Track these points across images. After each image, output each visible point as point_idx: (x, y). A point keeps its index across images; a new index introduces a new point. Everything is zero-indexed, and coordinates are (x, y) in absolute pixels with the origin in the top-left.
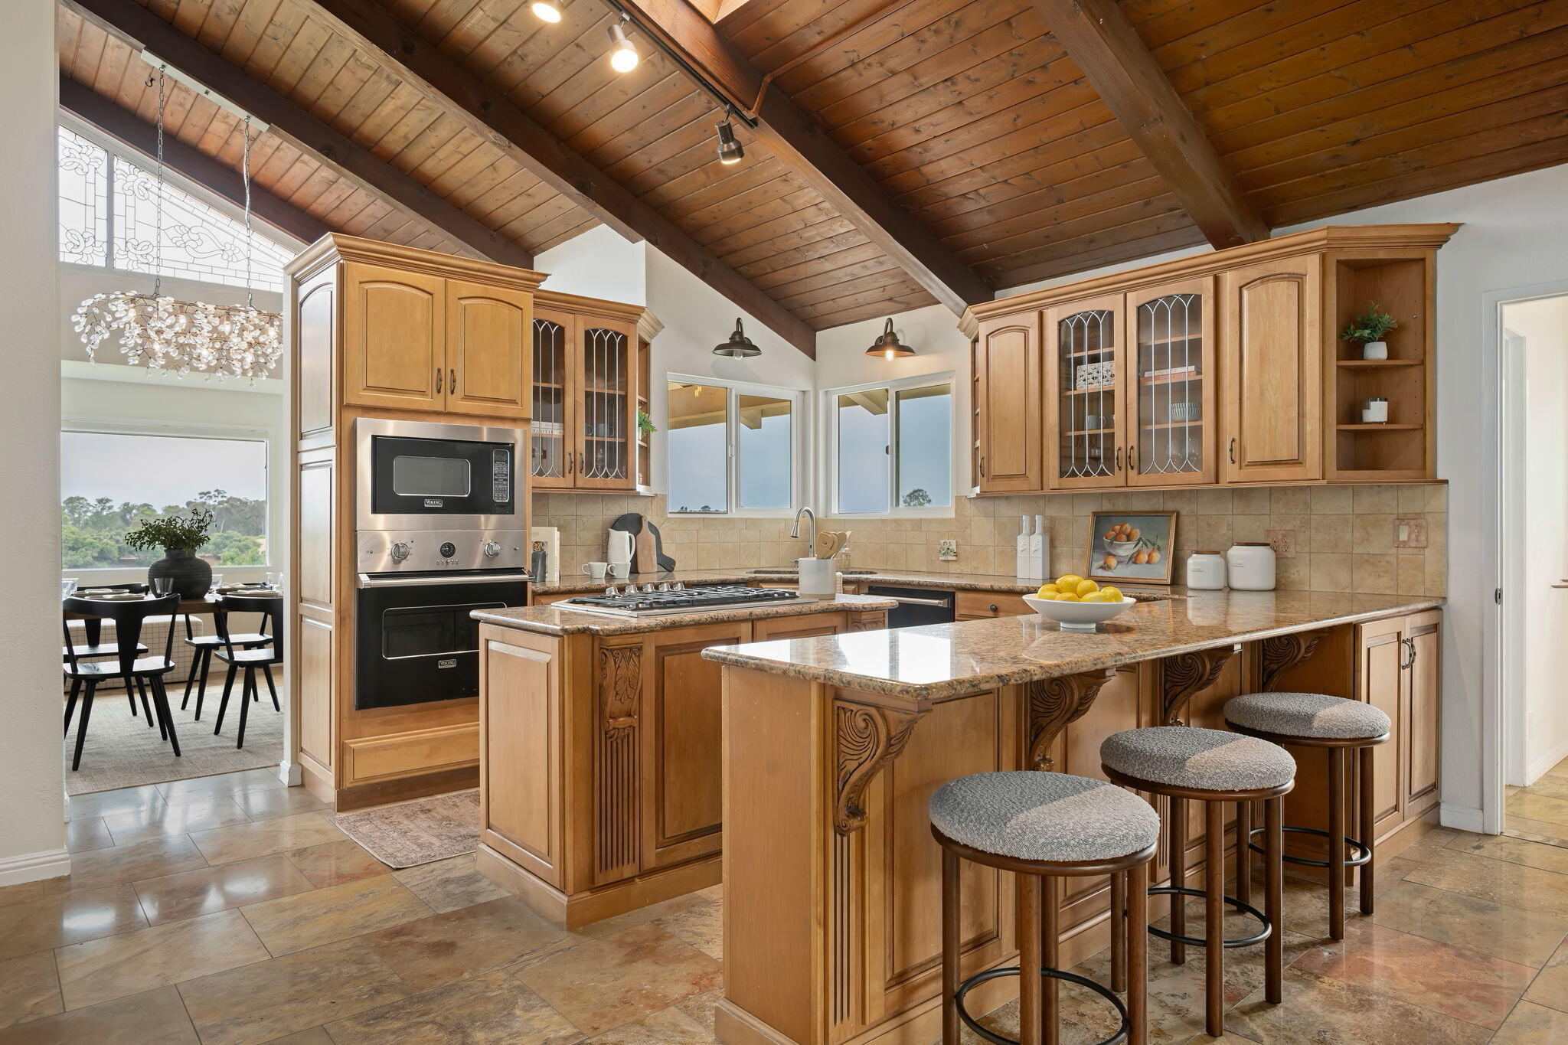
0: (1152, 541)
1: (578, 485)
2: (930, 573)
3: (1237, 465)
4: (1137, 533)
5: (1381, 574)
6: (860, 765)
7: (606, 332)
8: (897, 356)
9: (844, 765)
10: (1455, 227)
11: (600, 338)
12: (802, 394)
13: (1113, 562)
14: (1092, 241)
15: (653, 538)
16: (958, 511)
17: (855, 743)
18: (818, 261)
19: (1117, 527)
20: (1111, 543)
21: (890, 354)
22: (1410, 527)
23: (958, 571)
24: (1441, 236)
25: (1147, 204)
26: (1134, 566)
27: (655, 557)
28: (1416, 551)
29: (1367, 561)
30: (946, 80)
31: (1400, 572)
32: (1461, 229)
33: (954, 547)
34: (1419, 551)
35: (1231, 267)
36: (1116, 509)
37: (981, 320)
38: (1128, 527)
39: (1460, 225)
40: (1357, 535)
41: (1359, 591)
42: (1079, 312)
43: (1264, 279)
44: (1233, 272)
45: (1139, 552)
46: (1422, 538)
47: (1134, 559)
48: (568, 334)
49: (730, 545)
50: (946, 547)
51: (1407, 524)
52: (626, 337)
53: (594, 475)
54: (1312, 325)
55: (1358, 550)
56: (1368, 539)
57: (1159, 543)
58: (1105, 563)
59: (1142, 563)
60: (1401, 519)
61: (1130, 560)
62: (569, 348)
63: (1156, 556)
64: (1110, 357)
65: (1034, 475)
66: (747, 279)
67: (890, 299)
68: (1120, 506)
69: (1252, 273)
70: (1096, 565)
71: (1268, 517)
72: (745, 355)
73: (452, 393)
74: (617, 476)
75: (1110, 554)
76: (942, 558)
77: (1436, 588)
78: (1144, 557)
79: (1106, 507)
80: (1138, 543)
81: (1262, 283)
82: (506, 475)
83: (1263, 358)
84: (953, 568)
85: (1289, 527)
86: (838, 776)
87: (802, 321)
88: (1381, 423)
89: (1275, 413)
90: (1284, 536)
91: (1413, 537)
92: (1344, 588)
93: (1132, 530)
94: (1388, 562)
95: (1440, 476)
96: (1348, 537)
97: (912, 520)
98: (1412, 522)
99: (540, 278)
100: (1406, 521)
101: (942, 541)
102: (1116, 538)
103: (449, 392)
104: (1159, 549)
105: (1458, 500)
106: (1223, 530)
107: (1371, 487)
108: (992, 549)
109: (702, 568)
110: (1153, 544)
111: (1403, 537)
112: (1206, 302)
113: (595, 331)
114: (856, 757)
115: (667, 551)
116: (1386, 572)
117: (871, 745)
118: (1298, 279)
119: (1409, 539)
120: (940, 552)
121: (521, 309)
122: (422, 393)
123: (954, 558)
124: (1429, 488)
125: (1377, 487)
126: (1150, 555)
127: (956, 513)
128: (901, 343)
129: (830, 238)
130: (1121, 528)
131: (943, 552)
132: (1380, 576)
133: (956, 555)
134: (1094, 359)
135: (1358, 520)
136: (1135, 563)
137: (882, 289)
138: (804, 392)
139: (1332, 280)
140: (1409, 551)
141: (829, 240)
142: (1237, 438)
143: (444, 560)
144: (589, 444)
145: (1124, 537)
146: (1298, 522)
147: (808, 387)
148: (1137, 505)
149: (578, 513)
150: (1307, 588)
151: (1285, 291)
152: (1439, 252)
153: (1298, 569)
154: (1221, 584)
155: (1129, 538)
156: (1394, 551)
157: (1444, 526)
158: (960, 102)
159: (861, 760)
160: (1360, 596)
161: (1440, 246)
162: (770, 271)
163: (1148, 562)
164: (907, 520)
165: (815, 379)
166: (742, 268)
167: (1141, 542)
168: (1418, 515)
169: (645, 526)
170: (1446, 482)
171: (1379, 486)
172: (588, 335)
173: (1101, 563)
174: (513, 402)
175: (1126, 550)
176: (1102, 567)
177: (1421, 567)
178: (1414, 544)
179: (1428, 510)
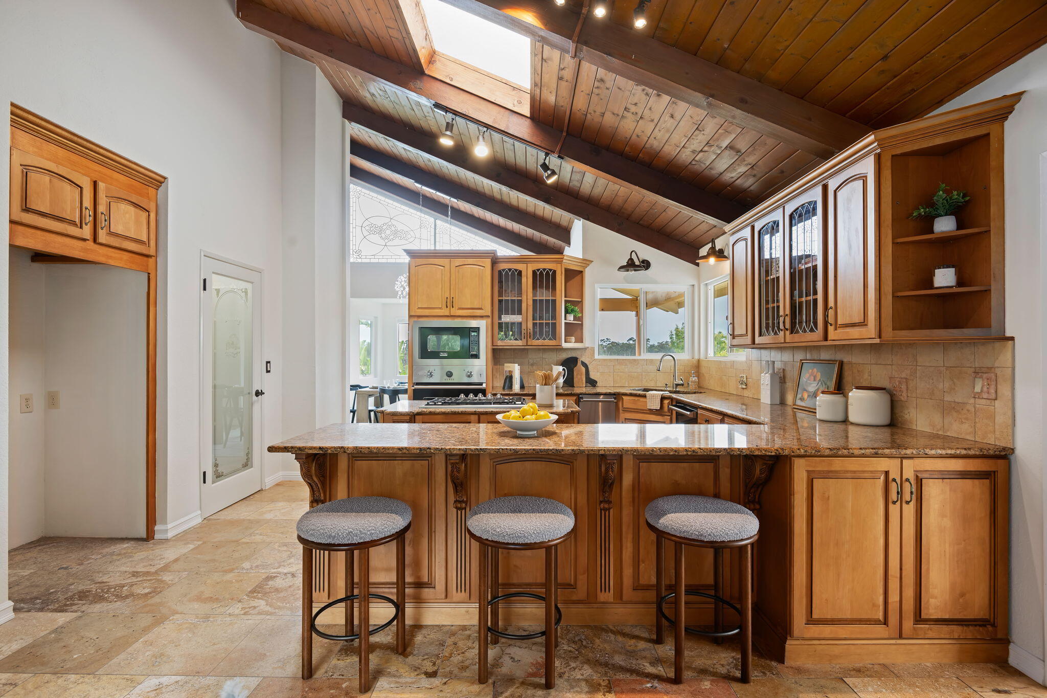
1: (528, 344)
3: (833, 327)
5: (963, 420)
7: (545, 269)
10: (1018, 96)
11: (541, 273)
12: (692, 286)
15: (583, 369)
21: (712, 260)
22: (983, 380)
23: (747, 395)
27: (584, 379)
28: (988, 402)
29: (954, 408)
31: (977, 420)
32: (1024, 97)
34: (991, 403)
35: (830, 177)
37: (731, 235)
39: (1022, 93)
40: (947, 385)
41: (949, 434)
42: (766, 223)
43: (846, 182)
44: (832, 180)
46: (993, 390)
48: (524, 273)
49: (636, 374)
51: (981, 377)
52: (555, 271)
53: (538, 339)
55: (948, 398)
56: (955, 389)
60: (977, 373)
62: (524, 280)
65: (750, 334)
71: (891, 366)
72: (635, 270)
73: (453, 307)
74: (550, 339)
77: (1004, 438)
81: (845, 185)
84: (745, 393)
85: (904, 375)
88: (951, 287)
91: (986, 389)
92: (939, 431)
94: (968, 411)
95: (1008, 334)
96: (941, 386)
98: (985, 376)
100: (980, 374)
103: (451, 307)
105: (1022, 355)
107: (956, 344)
111: (978, 388)
112: (819, 205)
113: (538, 270)
115: (593, 376)
116: (967, 419)
118: (864, 177)
119: (982, 391)
121: (484, 267)
122: (440, 308)
123: (745, 387)
124: (998, 344)
125: (959, 343)
127: (746, 358)
132: (962, 423)
133: (746, 384)
135: (948, 372)
139: (887, 174)
140: (983, 402)
142: (833, 306)
143: (448, 378)
144: (534, 325)
146: (909, 371)
147: (695, 283)
149: (543, 357)
150: (915, 428)
152: (1005, 123)
153: (909, 411)
154: (840, 417)
156: (972, 401)
157: (1011, 380)
160: (949, 439)
161: (1006, 118)
165: (698, 277)
168: (990, 369)
169: (579, 363)
170: (1012, 339)
171: (961, 343)
172: (534, 272)
174: (481, 309)
177: (992, 417)
178: (985, 396)
179: (996, 365)
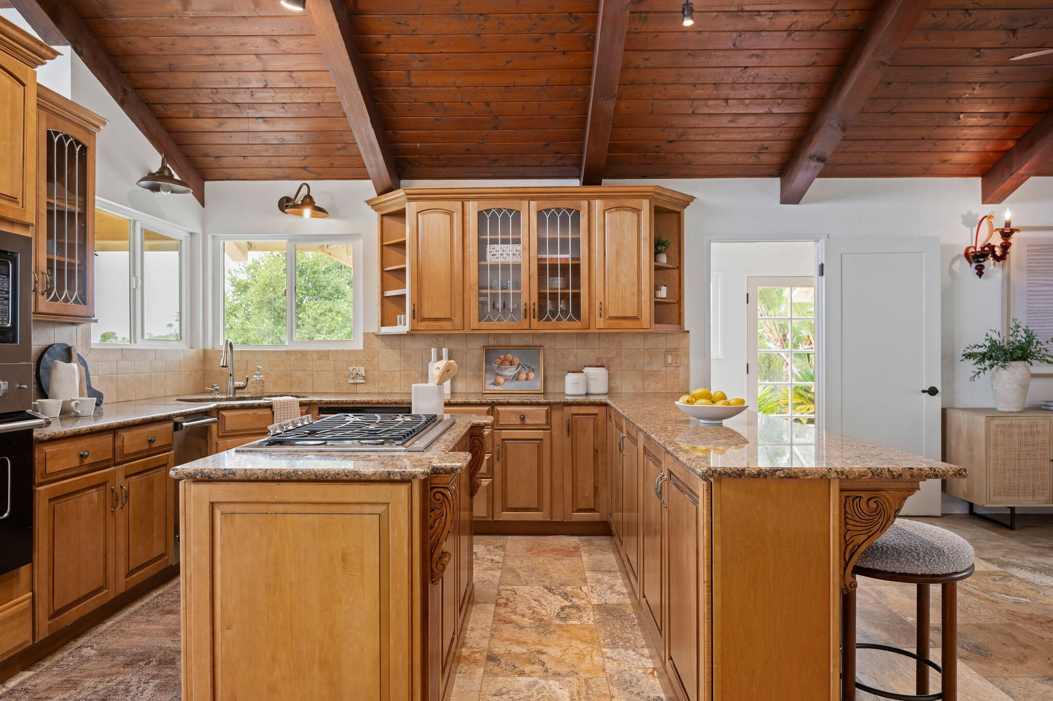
0: (528, 365)
1: (40, 310)
2: (337, 394)
3: (603, 318)
4: (517, 360)
5: (658, 381)
6: (869, 537)
7: (67, 137)
8: (313, 216)
9: (851, 540)
10: (692, 198)
11: (61, 143)
12: (190, 235)
13: (501, 380)
14: (495, 161)
16: (366, 345)
17: (864, 521)
18: (254, 120)
19: (502, 357)
20: (499, 367)
21: (307, 212)
22: (672, 355)
23: (366, 391)
24: (685, 201)
25: (547, 145)
26: (517, 382)
28: (675, 368)
29: (651, 375)
30: (481, 15)
31: (668, 380)
32: (695, 200)
33: (362, 372)
34: (677, 369)
35: (598, 197)
36: (499, 344)
37: (410, 200)
38: (510, 356)
39: (694, 197)
40: (646, 360)
41: (647, 391)
42: (494, 207)
43: (618, 208)
44: (599, 200)
45: (519, 373)
46: (678, 362)
47: (516, 378)
49: (144, 376)
50: (355, 372)
52: (86, 148)
53: (55, 299)
54: (645, 239)
55: (647, 368)
56: (651, 362)
57: (533, 366)
58: (495, 381)
59: (522, 380)
60: (668, 352)
61: (513, 378)
63: (532, 375)
64: (517, 241)
65: (457, 320)
66: (157, 118)
67: (304, 168)
68: (502, 342)
69: (612, 203)
70: (488, 382)
71: (599, 350)
74: (76, 301)
75: (498, 375)
76: (352, 381)
77: (685, 388)
78: (523, 376)
79: (492, 342)
80: (518, 367)
81: (617, 210)
82: (8, 292)
83: (618, 254)
84: (360, 389)
85: (610, 356)
86: (845, 549)
87: (195, 168)
88: (664, 298)
89: (625, 289)
90: (607, 361)
91: (674, 361)
92: (639, 390)
93: (513, 358)
94: (662, 375)
95: (686, 329)
96: (641, 361)
97: (318, 352)
98: (674, 353)
99: (49, 54)
100: (670, 352)
101: (351, 369)
102: (502, 363)
104: (533, 370)
105: (693, 340)
106: (572, 358)
108: (398, 373)
109: (121, 400)
110: (529, 368)
111: (669, 361)
112: (583, 216)
113: (56, 133)
114: (865, 532)
116: (661, 380)
117: (881, 520)
118: (637, 211)
119: (672, 362)
120: (350, 376)
121: (24, 85)
123: (363, 381)
124: (681, 335)
126: (527, 374)
127: (364, 346)
128: (316, 205)
129: (283, 103)
130: (505, 356)
131: (351, 377)
132: (657, 383)
133: (364, 378)
134: (505, 242)
135: (647, 352)
136: (517, 380)
137: (303, 158)
138: (191, 233)
140: (672, 368)
141: (281, 105)
142: (603, 302)
144: (50, 263)
145: (508, 363)
146: (615, 353)
147: (197, 229)
148: (515, 342)
150: (620, 391)
151: (629, 216)
152: (685, 210)
153: (615, 380)
155: (511, 363)
156: (664, 368)
157: (687, 355)
158: (479, 35)
159: (870, 534)
160: (648, 394)
161: (685, 207)
162: (191, 116)
163: (527, 379)
164: (313, 352)
165: (204, 223)
166: (158, 107)
167: (520, 366)
168: (676, 349)
169: (75, 357)
170: (688, 332)
171: (657, 333)
172: (49, 136)
173: (492, 381)
175: (510, 371)
176: (494, 384)
177: (676, 377)
178: (674, 365)
179: (680, 346)
